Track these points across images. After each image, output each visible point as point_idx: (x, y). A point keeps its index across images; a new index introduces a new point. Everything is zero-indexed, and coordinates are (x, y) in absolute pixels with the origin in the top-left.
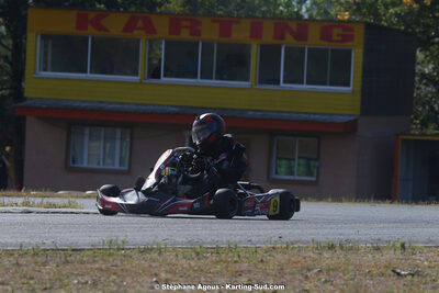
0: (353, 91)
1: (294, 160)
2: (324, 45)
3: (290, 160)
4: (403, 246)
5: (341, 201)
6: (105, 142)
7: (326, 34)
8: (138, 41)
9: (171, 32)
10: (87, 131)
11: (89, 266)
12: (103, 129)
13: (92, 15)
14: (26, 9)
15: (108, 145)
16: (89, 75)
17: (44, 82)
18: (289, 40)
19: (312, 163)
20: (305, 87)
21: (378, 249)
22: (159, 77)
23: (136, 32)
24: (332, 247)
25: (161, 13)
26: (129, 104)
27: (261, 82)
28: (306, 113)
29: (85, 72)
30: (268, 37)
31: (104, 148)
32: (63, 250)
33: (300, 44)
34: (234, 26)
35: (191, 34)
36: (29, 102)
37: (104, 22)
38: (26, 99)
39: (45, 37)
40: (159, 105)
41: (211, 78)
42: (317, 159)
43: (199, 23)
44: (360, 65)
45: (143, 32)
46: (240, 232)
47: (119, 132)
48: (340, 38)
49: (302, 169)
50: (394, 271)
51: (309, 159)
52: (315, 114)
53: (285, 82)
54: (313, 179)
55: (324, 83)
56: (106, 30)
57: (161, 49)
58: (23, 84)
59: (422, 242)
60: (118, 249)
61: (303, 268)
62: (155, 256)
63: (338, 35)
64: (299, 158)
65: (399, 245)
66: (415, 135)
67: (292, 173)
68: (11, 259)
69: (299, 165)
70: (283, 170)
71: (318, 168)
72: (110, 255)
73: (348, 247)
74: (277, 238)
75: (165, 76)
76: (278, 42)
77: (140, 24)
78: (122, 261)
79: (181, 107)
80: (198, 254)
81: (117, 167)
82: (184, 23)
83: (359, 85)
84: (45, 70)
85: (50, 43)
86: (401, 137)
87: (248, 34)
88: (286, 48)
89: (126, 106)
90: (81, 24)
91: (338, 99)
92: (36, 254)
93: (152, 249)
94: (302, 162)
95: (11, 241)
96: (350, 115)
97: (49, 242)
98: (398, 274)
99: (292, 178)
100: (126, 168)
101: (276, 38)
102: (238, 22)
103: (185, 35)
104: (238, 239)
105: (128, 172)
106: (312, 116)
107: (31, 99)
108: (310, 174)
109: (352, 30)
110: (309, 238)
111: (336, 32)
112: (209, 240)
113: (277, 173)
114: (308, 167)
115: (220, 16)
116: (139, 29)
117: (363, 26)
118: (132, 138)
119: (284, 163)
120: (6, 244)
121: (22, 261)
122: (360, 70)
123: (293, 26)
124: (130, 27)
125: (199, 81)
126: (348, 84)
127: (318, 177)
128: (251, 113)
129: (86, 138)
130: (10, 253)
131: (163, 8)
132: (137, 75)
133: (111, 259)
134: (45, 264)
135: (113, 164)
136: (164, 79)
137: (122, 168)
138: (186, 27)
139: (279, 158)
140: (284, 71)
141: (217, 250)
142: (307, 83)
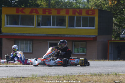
0: (95, 28)
1: (79, 48)
2: (87, 16)
3: (78, 48)
4: (116, 74)
5: (94, 60)
6: (25, 45)
7: (87, 13)
8: (34, 16)
9: (43, 13)
10: (20, 42)
11: (27, 82)
12: (24, 41)
13: (20, 9)
14: (2, 8)
15: (26, 46)
16: (20, 26)
17: (8, 28)
18: (77, 14)
19: (84, 49)
20: (82, 28)
21: (109, 75)
22: (40, 26)
23: (33, 13)
24: (96, 75)
25: (40, 8)
26: (32, 34)
27: (69, 27)
28: (82, 35)
29: (19, 25)
30: (71, 14)
31: (25, 46)
32: (19, 78)
33: (80, 16)
34: (61, 11)
35: (49, 13)
36: (3, 34)
37: (24, 11)
38: (2, 33)
39: (7, 15)
40: (40, 34)
41: (55, 26)
42: (86, 48)
43: (51, 10)
44: (97, 21)
45: (35, 13)
46: (69, 71)
47: (29, 42)
48: (91, 14)
49: (81, 51)
50: (114, 81)
51: (83, 48)
52: (85, 35)
53: (76, 26)
54: (85, 54)
55: (87, 26)
56: (25, 13)
57: (40, 18)
58: (1, 29)
59: (121, 73)
60: (35, 77)
61: (88, 81)
62: (46, 79)
63: (91, 13)
64: (81, 48)
65: (115, 74)
66: (113, 40)
67: (79, 52)
68: (5, 81)
69: (81, 50)
70: (76, 51)
71: (86, 51)
72: (33, 79)
73: (100, 75)
74: (79, 73)
75: (42, 26)
76: (74, 15)
77: (34, 11)
78: (37, 80)
79: (47, 34)
80: (58, 78)
81: (29, 52)
82: (47, 10)
83: (97, 27)
84: (7, 25)
85: (9, 17)
86: (110, 41)
87: (65, 13)
88: (76, 17)
89: (31, 34)
90: (17, 11)
91: (91, 31)
92: (12, 79)
93: (45, 77)
94: (81, 49)
95: (4, 75)
96: (95, 35)
97: (15, 75)
98: (115, 82)
99: (78, 53)
100: (31, 52)
101: (73, 14)
102: (62, 10)
103: (47, 14)
104: (68, 73)
105: (32, 53)
106: (84, 36)
107: (4, 33)
108: (83, 52)
109: (95, 11)
110: (89, 72)
111: (90, 12)
112: (60, 74)
113: (74, 52)
114: (83, 50)
115: (57, 8)
116: (34, 12)
117: (98, 10)
118: (33, 43)
119: (76, 49)
120: (3, 76)
121: (8, 81)
122: (97, 23)
123: (78, 10)
124: (31, 12)
125: (52, 27)
126: (94, 27)
127: (86, 53)
128: (66, 35)
129: (20, 44)
130: (4, 79)
131: (41, 6)
132: (34, 25)
133: (33, 80)
134: (15, 82)
135: (28, 51)
136: (41, 27)
137: (30, 52)
138: (47, 11)
139: (75, 48)
140: (76, 23)
141: (63, 77)
142: (83, 27)
